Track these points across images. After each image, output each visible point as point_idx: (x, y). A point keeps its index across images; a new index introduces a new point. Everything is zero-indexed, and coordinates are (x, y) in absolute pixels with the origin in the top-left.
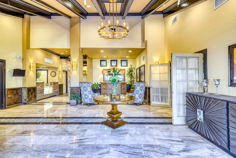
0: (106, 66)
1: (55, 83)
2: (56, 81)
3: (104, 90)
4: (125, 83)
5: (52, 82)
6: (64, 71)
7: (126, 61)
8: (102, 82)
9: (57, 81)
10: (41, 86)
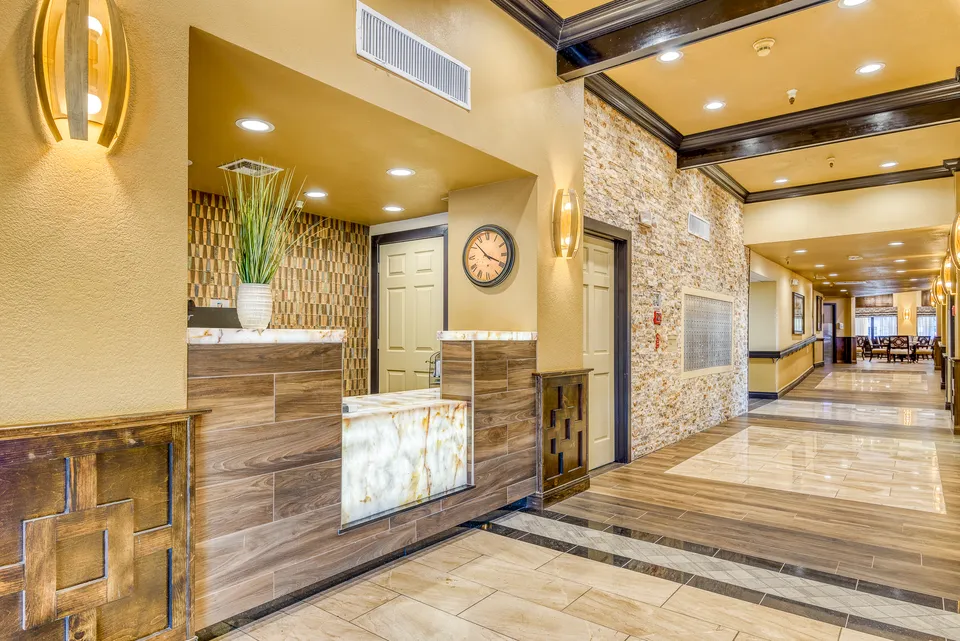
1: (491, 362)
2: (506, 336)
5: (466, 344)
6: (594, 230)
9: (524, 336)
10: (284, 406)
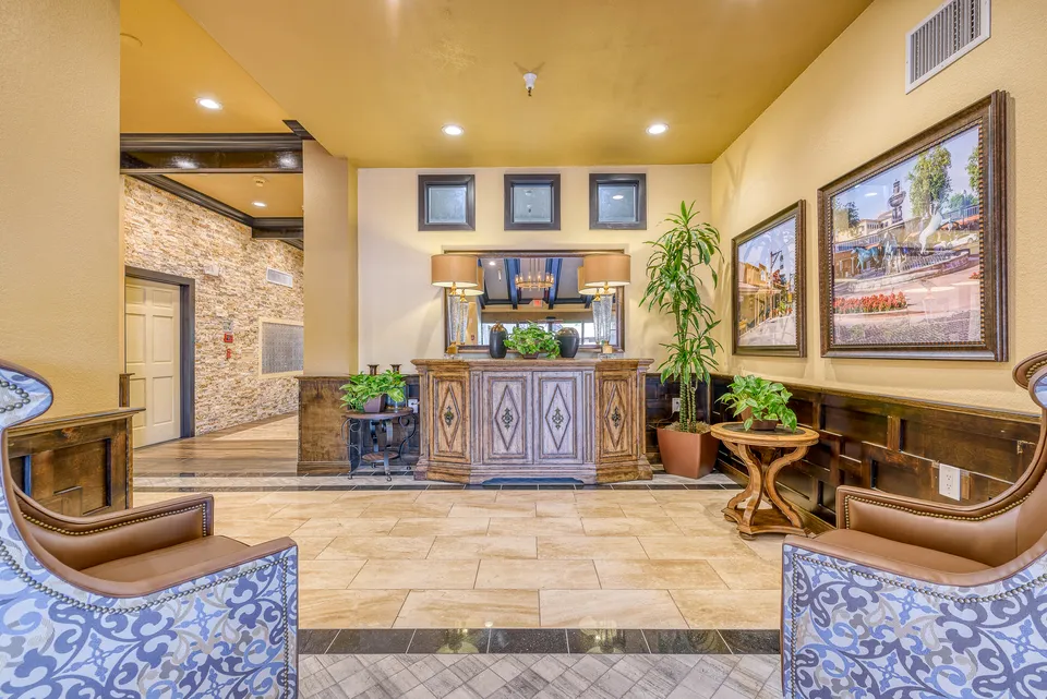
0: (470, 223)
3: (449, 430)
4: (635, 365)
7: (638, 181)
8: (436, 353)
